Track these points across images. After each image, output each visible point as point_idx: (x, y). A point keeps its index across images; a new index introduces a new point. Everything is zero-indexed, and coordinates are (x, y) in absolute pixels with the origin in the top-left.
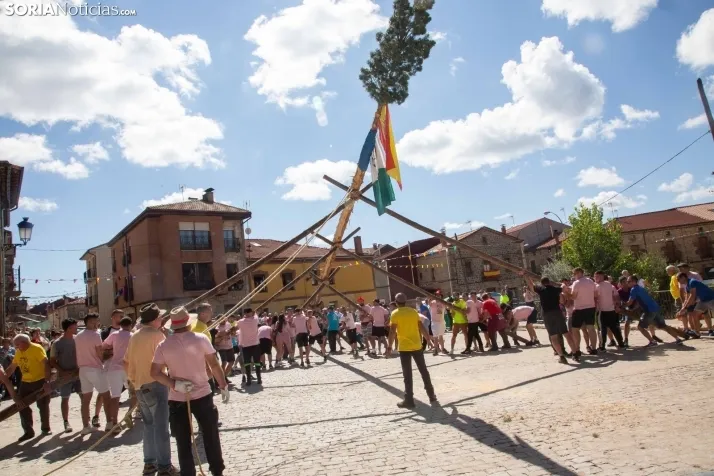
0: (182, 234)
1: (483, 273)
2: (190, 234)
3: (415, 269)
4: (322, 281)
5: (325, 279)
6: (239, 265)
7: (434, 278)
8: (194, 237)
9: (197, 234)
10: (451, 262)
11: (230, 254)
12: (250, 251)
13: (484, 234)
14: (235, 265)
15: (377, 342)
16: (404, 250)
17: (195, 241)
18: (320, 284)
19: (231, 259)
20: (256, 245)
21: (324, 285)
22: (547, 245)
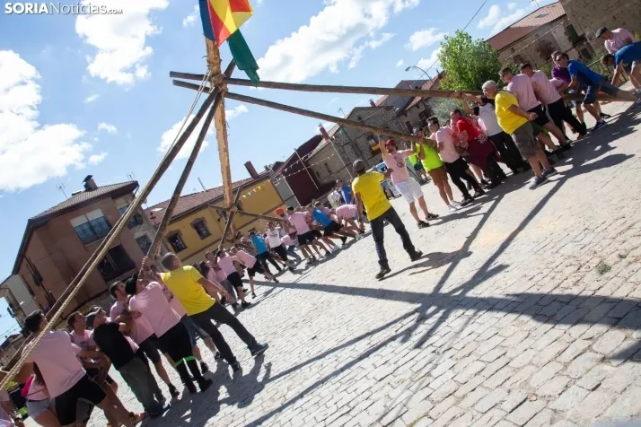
0: (79, 230)
1: (371, 149)
2: (86, 227)
3: (310, 170)
4: (228, 209)
5: (232, 205)
6: (149, 234)
7: (330, 172)
8: (92, 228)
9: (93, 224)
10: (340, 151)
11: (136, 228)
12: (153, 218)
13: (357, 114)
14: (145, 237)
15: (310, 246)
16: (294, 158)
17: (94, 232)
18: (228, 213)
19: (138, 232)
20: (157, 210)
21: (232, 213)
22: (414, 103)
